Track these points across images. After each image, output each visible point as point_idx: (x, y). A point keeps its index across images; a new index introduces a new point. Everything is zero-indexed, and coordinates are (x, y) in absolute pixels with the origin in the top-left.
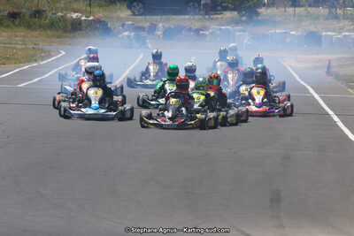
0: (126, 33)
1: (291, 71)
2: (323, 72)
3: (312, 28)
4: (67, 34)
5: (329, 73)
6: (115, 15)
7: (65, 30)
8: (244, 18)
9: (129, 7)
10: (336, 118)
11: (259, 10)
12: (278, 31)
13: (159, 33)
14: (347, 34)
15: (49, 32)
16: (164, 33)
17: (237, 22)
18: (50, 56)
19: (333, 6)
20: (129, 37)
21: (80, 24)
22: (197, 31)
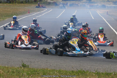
0: (61, 5)
1: (99, 14)
2: (106, 14)
3: (103, 4)
5: (107, 14)
6: (58, 1)
7: (47, 4)
8: (88, 2)
10: (109, 25)
13: (68, 5)
14: (112, 5)
17: (86, 3)
18: (43, 10)
20: (62, 6)
21: (50, 3)
22: (77, 5)
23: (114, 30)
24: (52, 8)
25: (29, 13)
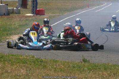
24: (112, 2)
25: (88, 7)
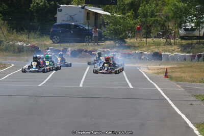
2: (163, 75)
3: (156, 50)
4: (15, 54)
5: (166, 76)
6: (43, 43)
7: (14, 52)
8: (117, 45)
9: (51, 38)
10: (170, 102)
11: (126, 40)
12: (137, 52)
13: (69, 53)
14: (177, 53)
15: (5, 53)
16: (71, 53)
17: (113, 47)
18: (5, 67)
19: (168, 37)
21: (23, 48)
22: (90, 52)
23: (184, 116)
